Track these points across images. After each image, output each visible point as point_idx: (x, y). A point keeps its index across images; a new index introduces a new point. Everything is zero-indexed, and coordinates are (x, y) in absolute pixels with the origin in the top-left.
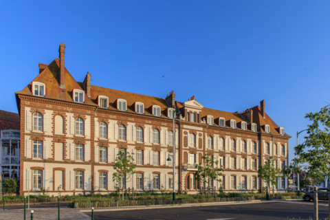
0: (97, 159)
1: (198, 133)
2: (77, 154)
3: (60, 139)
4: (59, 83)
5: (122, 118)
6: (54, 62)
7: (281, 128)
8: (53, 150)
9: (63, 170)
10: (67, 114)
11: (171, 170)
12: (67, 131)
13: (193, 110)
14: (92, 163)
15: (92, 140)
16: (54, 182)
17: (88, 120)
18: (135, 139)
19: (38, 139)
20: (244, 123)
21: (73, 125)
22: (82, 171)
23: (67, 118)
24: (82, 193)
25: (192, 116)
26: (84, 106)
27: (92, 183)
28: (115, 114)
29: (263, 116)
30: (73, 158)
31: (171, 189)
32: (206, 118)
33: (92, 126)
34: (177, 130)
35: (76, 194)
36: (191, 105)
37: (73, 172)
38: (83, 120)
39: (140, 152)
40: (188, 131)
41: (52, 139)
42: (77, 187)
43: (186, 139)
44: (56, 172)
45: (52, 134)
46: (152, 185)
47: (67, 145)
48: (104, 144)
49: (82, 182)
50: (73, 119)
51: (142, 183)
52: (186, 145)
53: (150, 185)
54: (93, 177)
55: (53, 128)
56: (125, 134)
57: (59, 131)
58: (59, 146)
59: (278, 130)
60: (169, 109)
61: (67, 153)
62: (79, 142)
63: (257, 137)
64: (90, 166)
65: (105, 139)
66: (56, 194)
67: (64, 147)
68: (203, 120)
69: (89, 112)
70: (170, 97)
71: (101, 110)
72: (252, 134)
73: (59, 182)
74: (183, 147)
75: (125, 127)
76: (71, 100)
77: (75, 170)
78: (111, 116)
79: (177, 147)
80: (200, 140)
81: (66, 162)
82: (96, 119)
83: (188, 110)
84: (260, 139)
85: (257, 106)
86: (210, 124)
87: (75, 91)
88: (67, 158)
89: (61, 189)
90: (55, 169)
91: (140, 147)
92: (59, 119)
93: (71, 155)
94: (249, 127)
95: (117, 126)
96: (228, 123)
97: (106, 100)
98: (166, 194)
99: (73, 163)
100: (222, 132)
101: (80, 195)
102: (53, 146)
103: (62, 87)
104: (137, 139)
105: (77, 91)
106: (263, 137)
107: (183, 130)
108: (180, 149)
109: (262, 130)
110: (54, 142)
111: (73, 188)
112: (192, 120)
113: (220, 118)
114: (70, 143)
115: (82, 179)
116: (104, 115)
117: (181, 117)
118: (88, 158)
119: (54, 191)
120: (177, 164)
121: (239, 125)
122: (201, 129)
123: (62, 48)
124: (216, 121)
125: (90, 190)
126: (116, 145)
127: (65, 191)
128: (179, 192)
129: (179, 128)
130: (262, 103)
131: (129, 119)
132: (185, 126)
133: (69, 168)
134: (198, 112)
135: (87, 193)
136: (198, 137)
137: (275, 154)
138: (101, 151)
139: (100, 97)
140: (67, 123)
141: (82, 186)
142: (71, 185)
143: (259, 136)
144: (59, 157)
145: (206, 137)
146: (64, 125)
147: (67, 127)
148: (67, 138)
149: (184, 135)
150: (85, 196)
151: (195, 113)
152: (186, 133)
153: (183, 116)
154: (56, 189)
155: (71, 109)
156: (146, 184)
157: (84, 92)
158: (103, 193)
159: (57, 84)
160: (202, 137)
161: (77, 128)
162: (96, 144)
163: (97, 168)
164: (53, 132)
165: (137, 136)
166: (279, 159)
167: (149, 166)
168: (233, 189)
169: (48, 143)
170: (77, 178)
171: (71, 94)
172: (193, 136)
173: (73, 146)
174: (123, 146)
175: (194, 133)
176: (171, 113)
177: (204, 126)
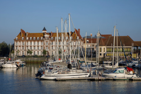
0: (26, 49)
3: (20, 46)
5: (31, 41)
9: (20, 52)
11: (41, 51)
15: (25, 46)
16: (19, 54)
17: (24, 42)
19: (17, 46)
25: (47, 38)
26: (24, 40)
27: (25, 54)
34: (43, 42)
37: (22, 52)
43: (45, 43)
49: (23, 54)
51: (35, 54)
52: (45, 45)
55: (19, 44)
62: (23, 46)
65: (28, 45)
71: (27, 40)
76: (21, 39)
78: (29, 41)
80: (49, 43)
81: (21, 50)
82: (26, 42)
83: (46, 37)
86: (52, 39)
91: (34, 46)
95: (30, 43)
97: (28, 38)
103: (21, 37)
108: (44, 46)
113: (55, 37)
114: (21, 47)
117: (44, 39)
118: (24, 49)
120: (43, 49)
127: (21, 55)
132: (45, 41)
134: (48, 37)
136: (48, 43)
145: (51, 42)
147: (21, 44)
158: (27, 56)
161: (23, 44)
162: (26, 47)
163: (26, 51)
165: (34, 44)
167: (36, 50)
169: (18, 47)
174: (31, 47)
175: (47, 42)
176: (42, 38)
177: (50, 40)
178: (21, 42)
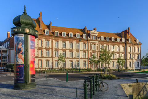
0: (54, 56)
1: (96, 44)
2: (47, 54)
4: (40, 27)
5: (64, 39)
6: (38, 19)
7: (137, 40)
8: (38, 53)
9: (42, 61)
10: (43, 39)
11: (84, 60)
12: (43, 46)
13: (94, 35)
14: (52, 57)
15: (52, 49)
16: (38, 65)
17: (51, 41)
18: (69, 48)
20: (118, 39)
21: (45, 43)
22: (49, 61)
23: (43, 41)
24: (49, 69)
25: (94, 37)
26: (49, 36)
27: (52, 65)
28: (61, 38)
29: (129, 34)
30: (45, 56)
31: (85, 68)
32: (100, 37)
33: (52, 43)
34: (87, 43)
35: (46, 69)
36: (93, 32)
37: (45, 61)
38: (49, 41)
39: (71, 53)
40: (92, 43)
41: (37, 49)
42: (47, 67)
43: (91, 47)
44: (39, 61)
45: (37, 47)
46: (76, 66)
47: (43, 51)
48: (57, 50)
49: (49, 65)
50: (45, 41)
51: (72, 65)
52: (91, 49)
53: (75, 66)
54: (52, 63)
55: (38, 45)
56: (65, 46)
57: (40, 46)
58: (40, 51)
59: (136, 41)
60: (84, 35)
61: (43, 54)
62: (47, 49)
63: (125, 45)
64: (51, 59)
65: (57, 48)
66: (39, 69)
67: (42, 52)
68: (98, 38)
69: (51, 38)
70: (85, 29)
71: (56, 37)
72: (123, 43)
73: (40, 65)
74: (90, 50)
75: (65, 43)
76: (44, 34)
77: (46, 60)
78: (59, 39)
79: (87, 50)
80: (97, 47)
81: (43, 57)
82: (54, 40)
83: (92, 34)
84: (126, 45)
85: (127, 30)
86: (102, 40)
87: (46, 30)
88: (43, 56)
89: (41, 68)
90: (38, 60)
91: (71, 51)
92: (40, 41)
93: (44, 55)
94: (121, 40)
95: (62, 43)
96: (110, 39)
97: (57, 33)
98: (82, 69)
99: (45, 57)
100: (108, 43)
101: (48, 70)
102: (38, 51)
103: (41, 29)
104: (70, 48)
105: (47, 30)
106: (127, 44)
107: (90, 43)
108: (88, 51)
109: (127, 41)
110: (38, 50)
111: (45, 67)
112: (94, 39)
113: (107, 37)
115: (49, 63)
116: (57, 39)
117: (89, 38)
118: (51, 55)
119: (38, 68)
120: (87, 57)
121: (116, 39)
122: (98, 42)
123: (41, 14)
124: (105, 38)
125: (52, 68)
126: (62, 50)
127: (42, 68)
128: (88, 68)
129: (88, 42)
130: (128, 28)
131: (67, 39)
132: (90, 41)
133: (44, 60)
134: (96, 35)
135: (50, 69)
136: (96, 45)
137: (134, 52)
138: (56, 53)
139: (55, 32)
140: (43, 42)
141: (49, 66)
142: (44, 66)
143: (126, 44)
144: (40, 56)
145: (100, 45)
146: (42, 43)
147: (43, 44)
148: (43, 48)
149: (90, 45)
150: (49, 70)
151: (95, 36)
152: (91, 44)
153: (90, 37)
154: (39, 68)
155: (44, 37)
156: (74, 65)
157: (49, 30)
158: (56, 69)
159: (39, 28)
160: (98, 46)
161: (47, 44)
162: (54, 50)
163: (54, 59)
164: (38, 46)
165: (70, 46)
166: (136, 54)
167: (75, 58)
168: (113, 67)
170: (47, 63)
171: (44, 31)
172: (94, 45)
173: (45, 51)
174: (64, 51)
175: (94, 44)
176: (85, 36)
177: (99, 41)
178: (44, 40)
